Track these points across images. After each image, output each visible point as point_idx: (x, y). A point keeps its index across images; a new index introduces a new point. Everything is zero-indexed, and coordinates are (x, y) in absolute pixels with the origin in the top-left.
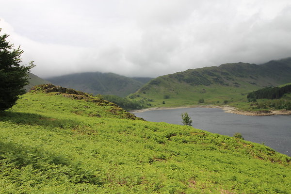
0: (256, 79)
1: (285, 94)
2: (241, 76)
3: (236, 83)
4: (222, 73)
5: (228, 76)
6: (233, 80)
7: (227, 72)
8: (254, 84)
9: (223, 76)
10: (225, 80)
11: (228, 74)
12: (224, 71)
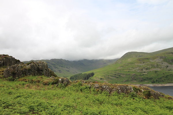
0: (69, 69)
1: (90, 77)
2: (62, 67)
3: (60, 70)
4: (52, 64)
5: (55, 66)
6: (58, 68)
7: (54, 63)
8: (68, 71)
9: (52, 66)
10: (54, 68)
11: (55, 65)
12: (53, 63)
